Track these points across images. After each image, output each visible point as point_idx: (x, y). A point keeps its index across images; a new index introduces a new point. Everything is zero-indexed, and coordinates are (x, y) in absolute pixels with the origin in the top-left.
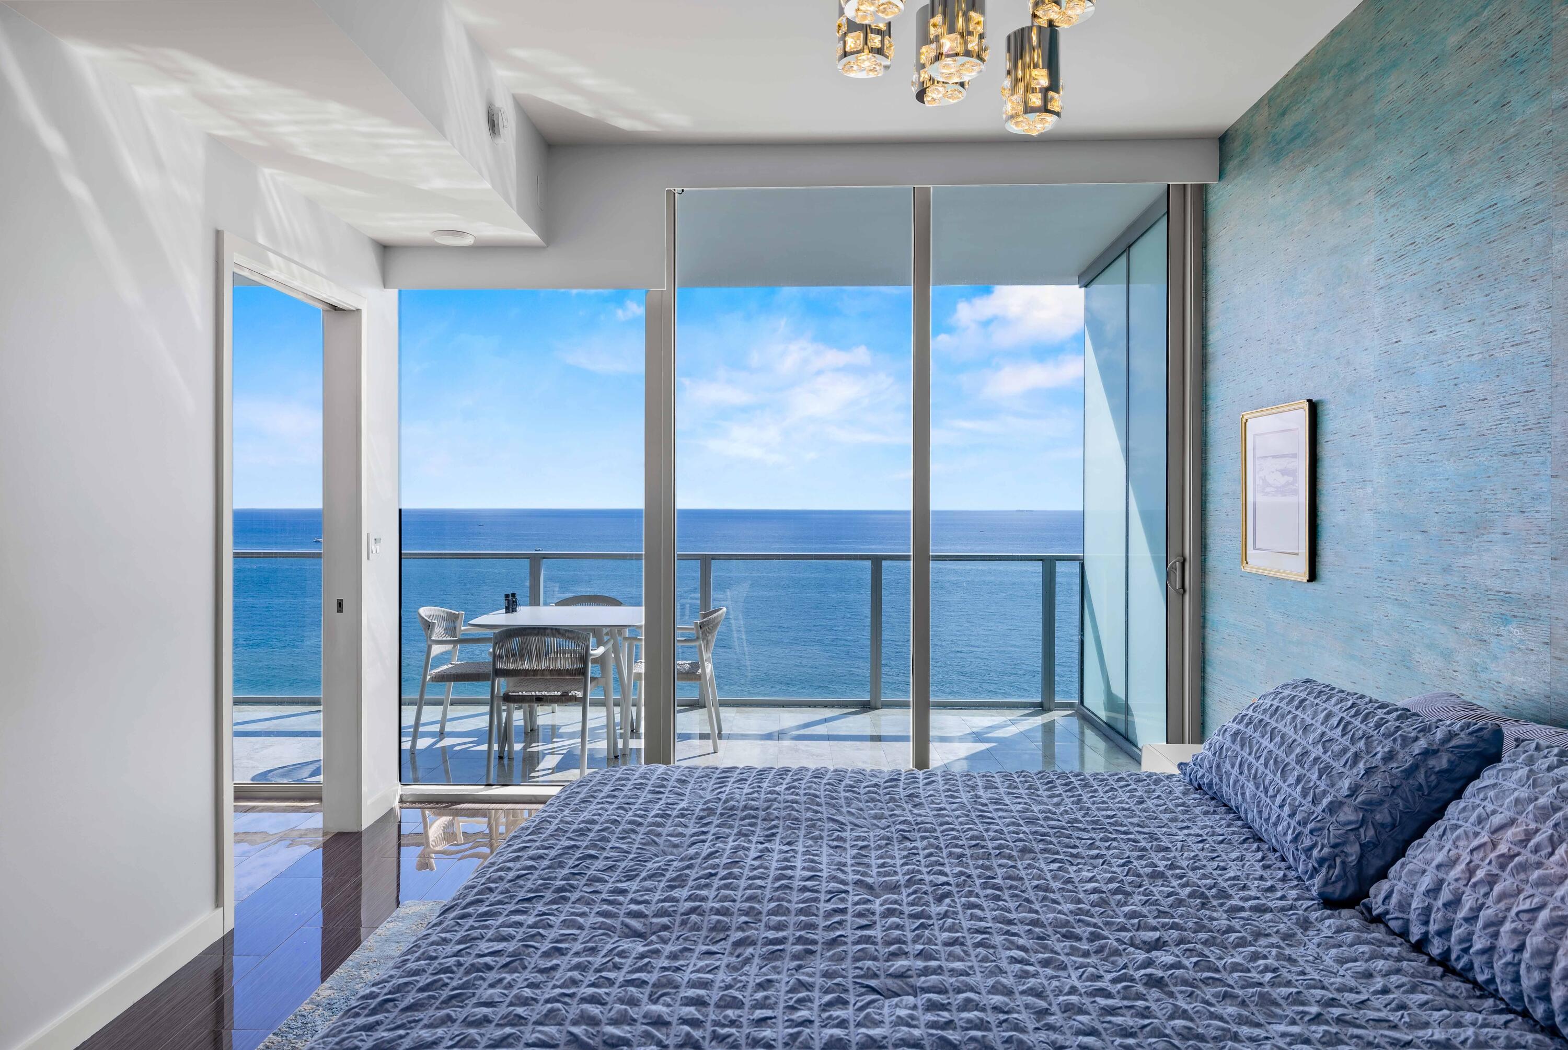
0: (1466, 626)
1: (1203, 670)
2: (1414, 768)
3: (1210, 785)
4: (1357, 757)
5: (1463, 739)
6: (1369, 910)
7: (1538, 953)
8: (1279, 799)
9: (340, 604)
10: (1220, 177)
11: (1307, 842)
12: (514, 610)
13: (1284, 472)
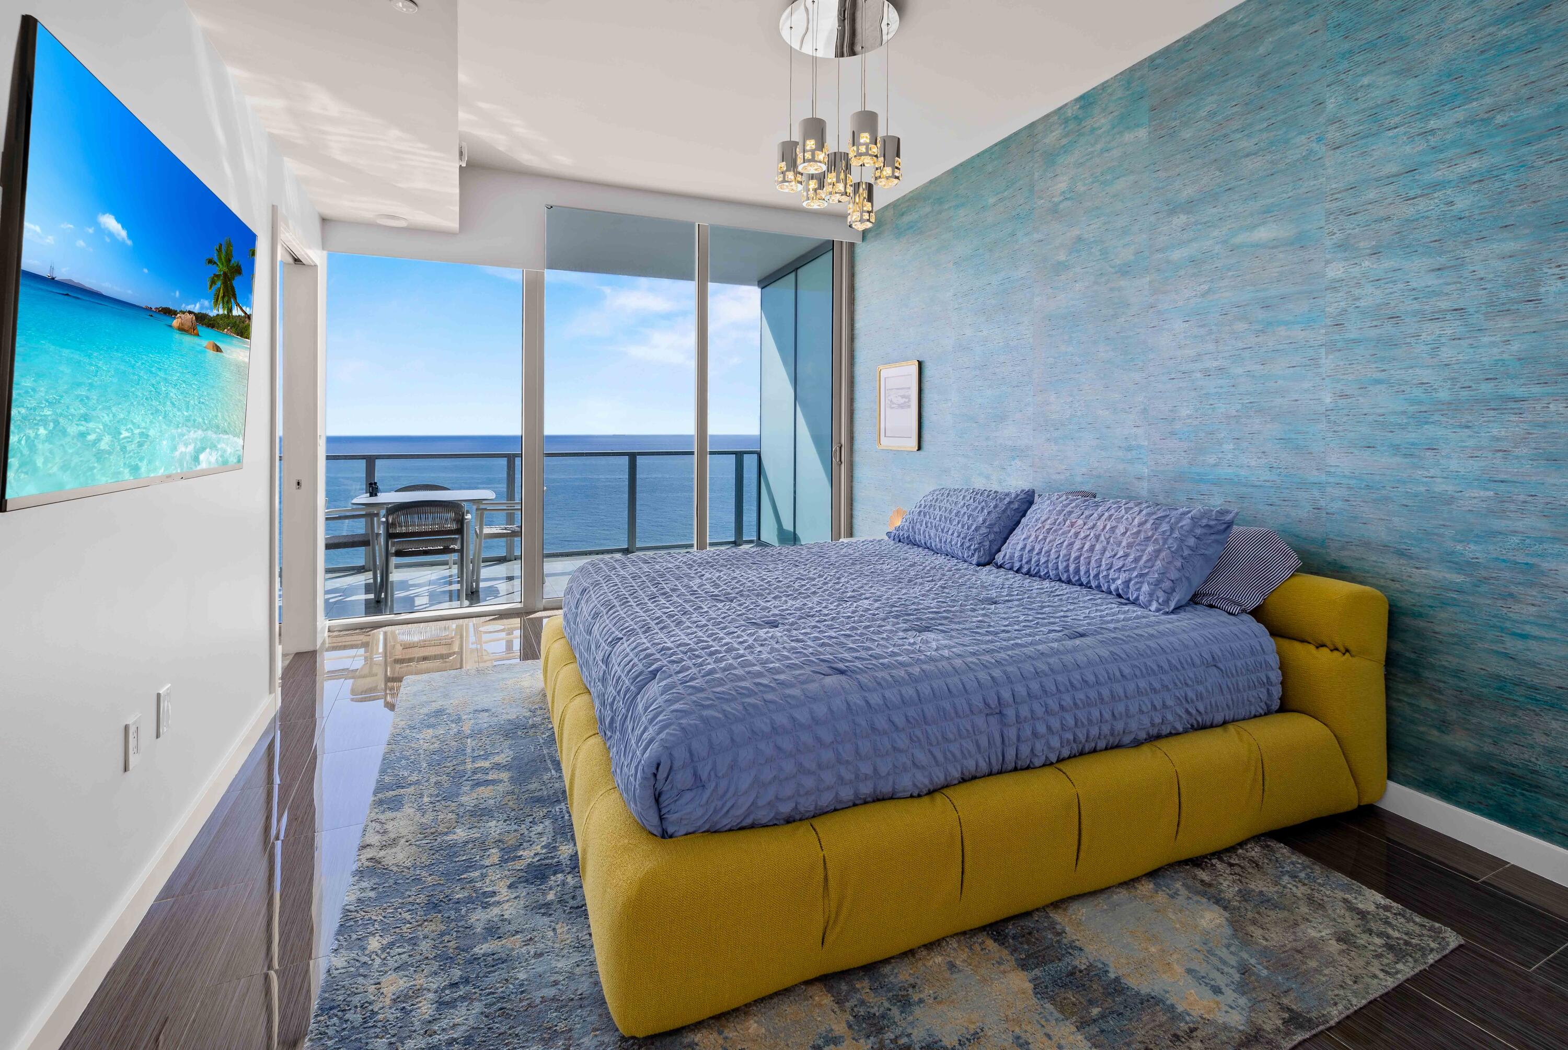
0: (996, 463)
1: (852, 504)
2: (1006, 509)
3: (908, 537)
4: (983, 508)
5: (1022, 496)
6: (997, 564)
7: (1065, 556)
8: (950, 532)
9: (298, 484)
10: (863, 240)
11: (968, 544)
12: (376, 495)
13: (903, 397)
